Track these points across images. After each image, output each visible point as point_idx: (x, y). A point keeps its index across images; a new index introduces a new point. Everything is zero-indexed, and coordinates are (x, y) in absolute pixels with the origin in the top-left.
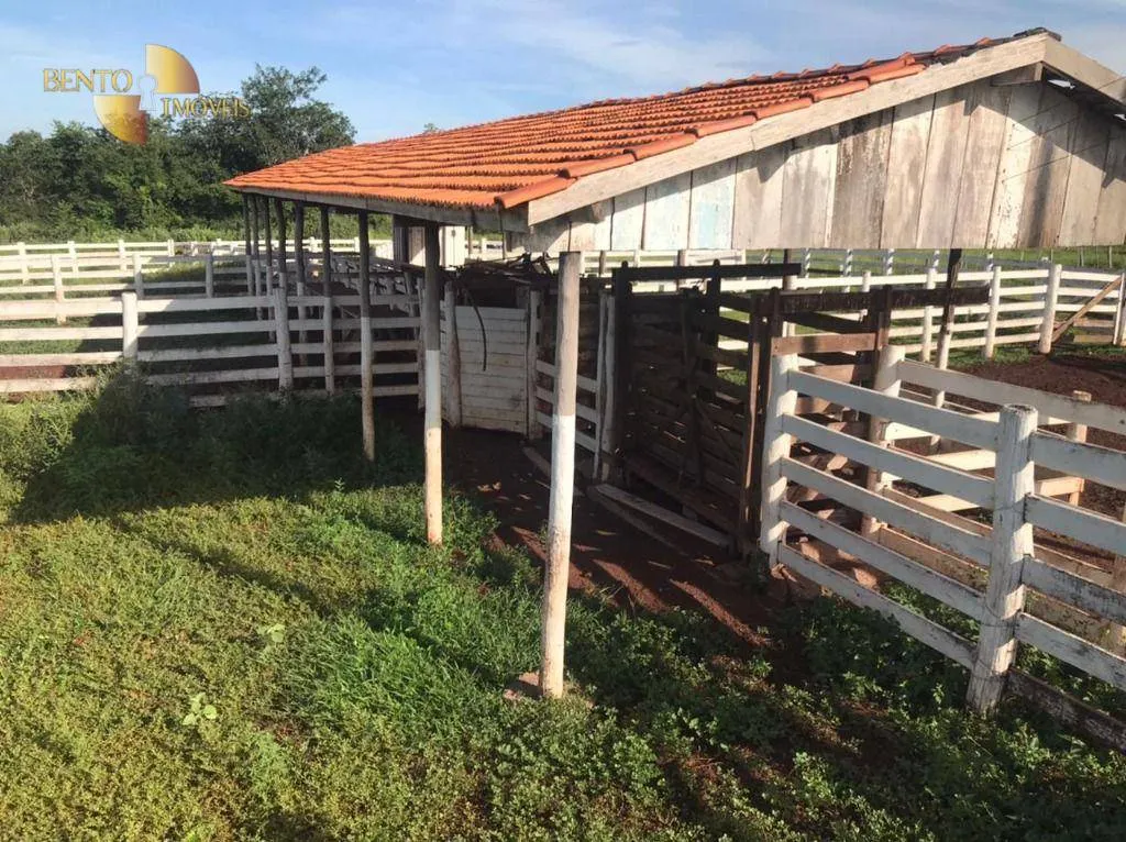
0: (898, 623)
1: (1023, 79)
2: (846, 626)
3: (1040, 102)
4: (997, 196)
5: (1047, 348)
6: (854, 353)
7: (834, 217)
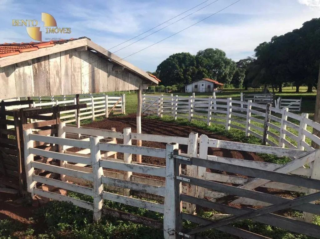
0: (73, 203)
1: (83, 50)
2: (57, 209)
3: (89, 56)
4: (82, 79)
5: (107, 116)
6: (50, 126)
7: (35, 87)
